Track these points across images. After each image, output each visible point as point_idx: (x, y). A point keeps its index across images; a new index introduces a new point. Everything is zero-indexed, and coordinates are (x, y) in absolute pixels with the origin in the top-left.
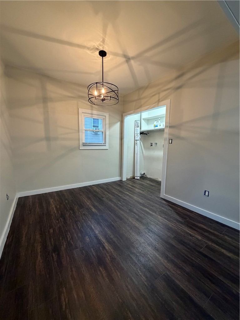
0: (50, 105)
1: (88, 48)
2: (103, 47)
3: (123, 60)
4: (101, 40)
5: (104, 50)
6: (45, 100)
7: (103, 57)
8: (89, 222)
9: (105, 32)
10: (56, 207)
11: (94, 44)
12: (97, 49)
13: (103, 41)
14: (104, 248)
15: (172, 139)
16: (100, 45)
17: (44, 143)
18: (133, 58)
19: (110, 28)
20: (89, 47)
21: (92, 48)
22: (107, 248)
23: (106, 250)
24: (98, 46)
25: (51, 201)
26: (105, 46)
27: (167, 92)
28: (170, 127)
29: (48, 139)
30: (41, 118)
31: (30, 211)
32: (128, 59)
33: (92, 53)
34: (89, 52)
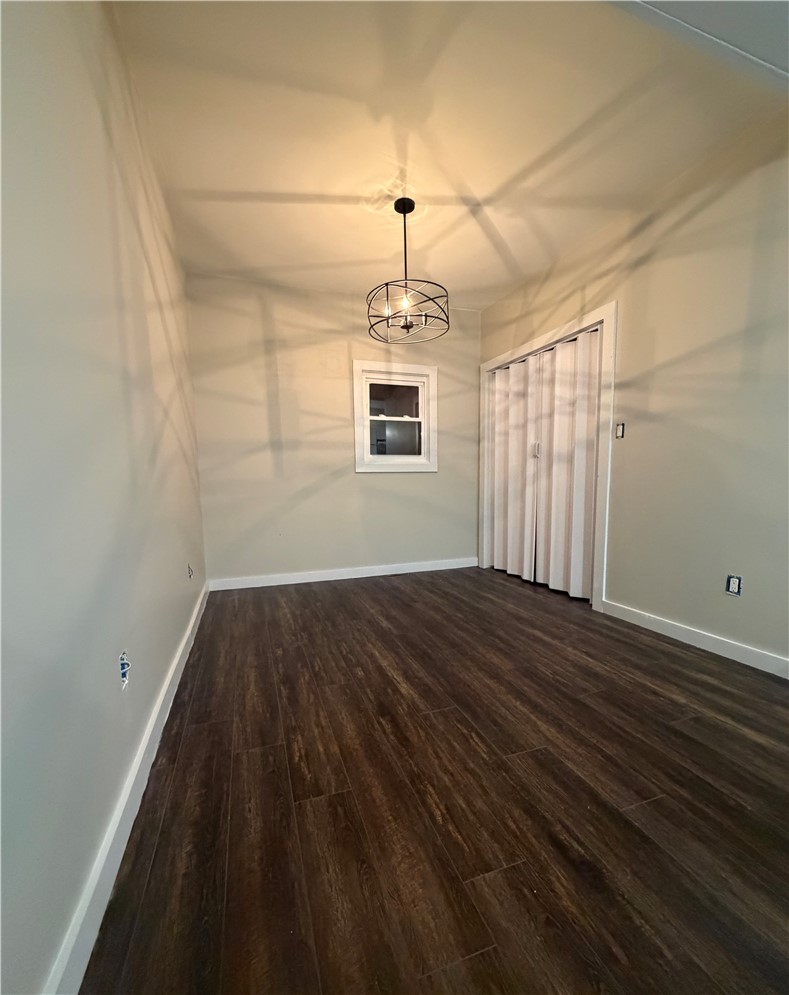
0: (280, 356)
1: (368, 200)
2: (404, 190)
3: (463, 209)
4: (397, 173)
5: (407, 196)
6: (271, 345)
7: (407, 215)
8: (370, 645)
9: (402, 153)
10: (293, 613)
11: (380, 187)
12: (389, 197)
13: (403, 175)
14: (396, 690)
15: (623, 425)
16: (396, 187)
17: (267, 457)
18: (489, 201)
19: (414, 144)
20: (370, 196)
21: (376, 197)
22: (403, 691)
23: (401, 693)
24: (389, 190)
25: (282, 601)
26: (409, 187)
27: (605, 280)
28: (620, 386)
29: (276, 445)
30: (260, 393)
31: (236, 616)
32: (475, 207)
33: (378, 209)
34: (369, 208)
